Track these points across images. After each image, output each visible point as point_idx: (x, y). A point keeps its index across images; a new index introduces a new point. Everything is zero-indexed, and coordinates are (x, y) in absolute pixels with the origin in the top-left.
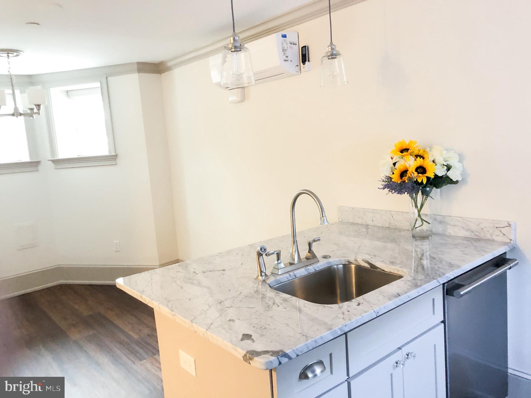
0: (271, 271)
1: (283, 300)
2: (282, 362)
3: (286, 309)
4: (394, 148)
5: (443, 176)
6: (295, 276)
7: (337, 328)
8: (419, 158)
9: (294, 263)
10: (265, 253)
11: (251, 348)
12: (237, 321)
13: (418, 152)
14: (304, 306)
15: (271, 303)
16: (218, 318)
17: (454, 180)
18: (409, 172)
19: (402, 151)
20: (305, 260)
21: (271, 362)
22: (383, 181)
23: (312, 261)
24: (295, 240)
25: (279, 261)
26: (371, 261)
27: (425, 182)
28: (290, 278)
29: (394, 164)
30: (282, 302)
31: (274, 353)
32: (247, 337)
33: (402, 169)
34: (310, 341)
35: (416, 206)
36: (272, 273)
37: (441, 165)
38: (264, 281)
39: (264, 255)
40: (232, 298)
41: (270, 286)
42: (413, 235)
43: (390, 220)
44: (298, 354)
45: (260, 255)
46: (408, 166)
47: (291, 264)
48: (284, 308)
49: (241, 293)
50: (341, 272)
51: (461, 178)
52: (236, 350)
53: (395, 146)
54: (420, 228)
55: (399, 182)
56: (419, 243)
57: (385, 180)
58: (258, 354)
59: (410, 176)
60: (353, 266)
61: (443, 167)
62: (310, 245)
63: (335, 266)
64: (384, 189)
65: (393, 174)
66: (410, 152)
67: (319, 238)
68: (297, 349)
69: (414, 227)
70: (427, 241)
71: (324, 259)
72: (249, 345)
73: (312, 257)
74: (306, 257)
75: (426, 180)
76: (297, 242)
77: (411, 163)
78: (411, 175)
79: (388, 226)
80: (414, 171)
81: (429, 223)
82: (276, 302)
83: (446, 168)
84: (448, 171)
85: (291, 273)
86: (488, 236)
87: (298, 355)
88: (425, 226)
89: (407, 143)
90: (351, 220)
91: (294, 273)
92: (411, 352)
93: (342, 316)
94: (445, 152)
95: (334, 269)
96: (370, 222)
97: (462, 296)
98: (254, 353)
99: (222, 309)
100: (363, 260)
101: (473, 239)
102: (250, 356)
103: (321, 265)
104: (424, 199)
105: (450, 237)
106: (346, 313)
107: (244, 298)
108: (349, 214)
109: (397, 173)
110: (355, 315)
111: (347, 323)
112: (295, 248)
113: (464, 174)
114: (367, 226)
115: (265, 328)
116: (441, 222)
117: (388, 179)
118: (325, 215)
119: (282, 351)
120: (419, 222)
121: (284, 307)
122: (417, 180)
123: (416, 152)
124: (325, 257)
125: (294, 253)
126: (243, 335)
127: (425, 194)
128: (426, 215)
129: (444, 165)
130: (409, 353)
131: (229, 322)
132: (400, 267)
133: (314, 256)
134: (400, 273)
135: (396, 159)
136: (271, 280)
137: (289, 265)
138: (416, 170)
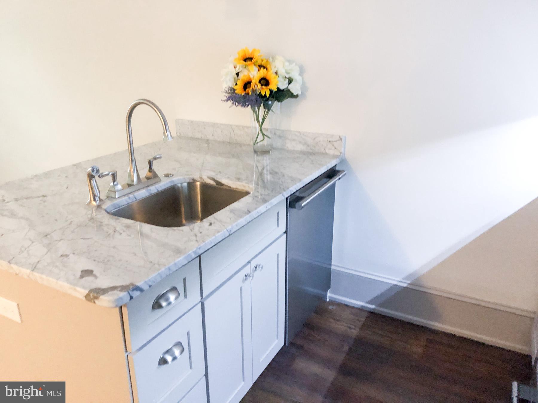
0: (106, 195)
1: (125, 227)
2: (134, 296)
3: (131, 236)
4: (237, 56)
5: (284, 89)
6: (135, 198)
7: (190, 252)
8: (262, 68)
9: (133, 184)
10: (98, 174)
11: (94, 286)
12: (71, 256)
13: (261, 62)
14: (152, 231)
15: (111, 231)
16: (46, 254)
17: (295, 94)
18: (253, 84)
19: (245, 60)
20: (146, 180)
21: (121, 298)
22: (226, 92)
23: (152, 181)
24: (133, 158)
25: (115, 183)
26: (217, 178)
27: (268, 95)
28: (129, 201)
29: (237, 74)
30: (124, 229)
31: (123, 288)
32: (87, 273)
33: (246, 80)
34: (163, 269)
35: (258, 121)
36: (108, 197)
37: (283, 77)
38: (99, 207)
39: (97, 177)
40: (61, 229)
41: (107, 212)
42: (254, 150)
43: (231, 135)
44: (150, 284)
45: (91, 177)
46: (251, 77)
47: (129, 185)
48: (128, 236)
49: (71, 222)
50: (186, 190)
51: (301, 92)
52: (75, 290)
53: (238, 53)
54: (261, 143)
55: (243, 94)
56: (260, 158)
57: (228, 91)
58: (104, 291)
59: (254, 88)
60: (198, 184)
61: (285, 80)
62: (150, 163)
63: (179, 185)
64: (227, 100)
65: (236, 84)
66: (254, 61)
67: (161, 155)
68: (149, 280)
69: (255, 143)
70: (268, 155)
71: (166, 178)
72: (91, 283)
73: (153, 176)
74: (146, 176)
75: (269, 92)
76: (135, 160)
77: (255, 74)
78: (255, 86)
79: (229, 141)
80: (258, 83)
81: (269, 138)
82: (118, 229)
83: (287, 80)
84: (289, 84)
85: (131, 196)
86: (322, 150)
87: (150, 286)
88: (266, 141)
89: (251, 51)
90: (190, 135)
91: (134, 196)
92: (258, 264)
93: (194, 238)
94: (287, 64)
95: (178, 188)
96: (210, 137)
97: (302, 207)
98: (99, 291)
99: (50, 244)
100: (208, 177)
101: (308, 152)
102: (95, 295)
103: (163, 184)
104: (265, 114)
105: (288, 151)
106: (199, 235)
107: (77, 228)
108: (188, 128)
109: (240, 84)
110: (207, 236)
111: (202, 245)
112: (133, 166)
113: (304, 88)
114: (208, 142)
115: (108, 261)
116: (280, 137)
117: (231, 90)
118: (169, 130)
119: (132, 284)
120: (260, 137)
121: (127, 234)
122: (260, 92)
123: (259, 62)
124: (167, 176)
125: (132, 174)
126: (82, 271)
127: (268, 108)
128: (267, 130)
129: (285, 77)
130: (257, 266)
131: (62, 258)
132: (246, 183)
133: (155, 176)
134: (247, 189)
135: (239, 69)
136: (107, 205)
137: (127, 187)
138: (260, 82)
